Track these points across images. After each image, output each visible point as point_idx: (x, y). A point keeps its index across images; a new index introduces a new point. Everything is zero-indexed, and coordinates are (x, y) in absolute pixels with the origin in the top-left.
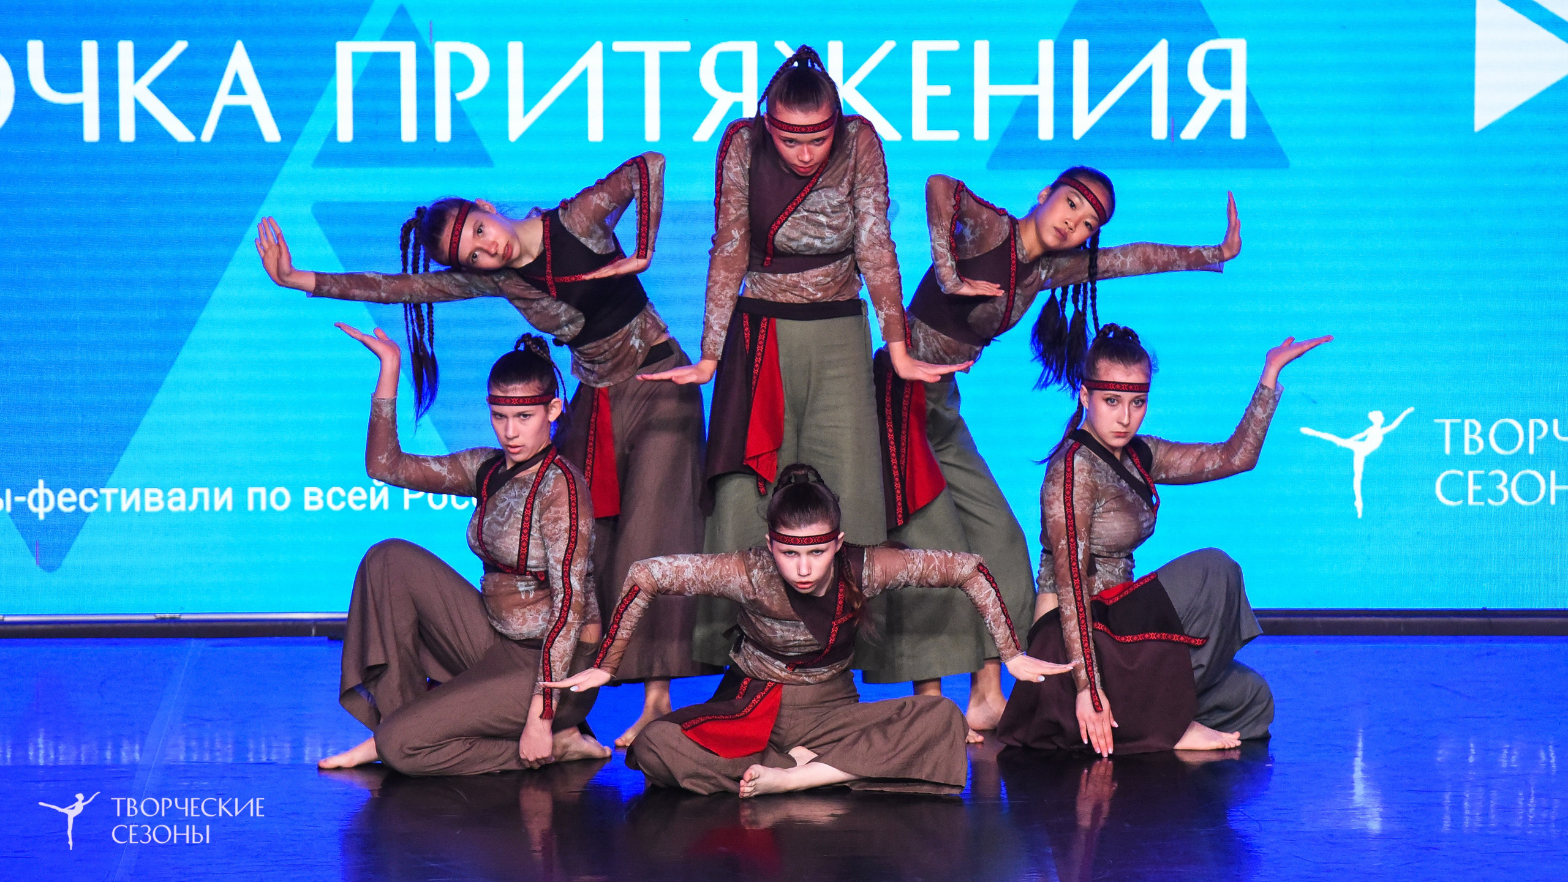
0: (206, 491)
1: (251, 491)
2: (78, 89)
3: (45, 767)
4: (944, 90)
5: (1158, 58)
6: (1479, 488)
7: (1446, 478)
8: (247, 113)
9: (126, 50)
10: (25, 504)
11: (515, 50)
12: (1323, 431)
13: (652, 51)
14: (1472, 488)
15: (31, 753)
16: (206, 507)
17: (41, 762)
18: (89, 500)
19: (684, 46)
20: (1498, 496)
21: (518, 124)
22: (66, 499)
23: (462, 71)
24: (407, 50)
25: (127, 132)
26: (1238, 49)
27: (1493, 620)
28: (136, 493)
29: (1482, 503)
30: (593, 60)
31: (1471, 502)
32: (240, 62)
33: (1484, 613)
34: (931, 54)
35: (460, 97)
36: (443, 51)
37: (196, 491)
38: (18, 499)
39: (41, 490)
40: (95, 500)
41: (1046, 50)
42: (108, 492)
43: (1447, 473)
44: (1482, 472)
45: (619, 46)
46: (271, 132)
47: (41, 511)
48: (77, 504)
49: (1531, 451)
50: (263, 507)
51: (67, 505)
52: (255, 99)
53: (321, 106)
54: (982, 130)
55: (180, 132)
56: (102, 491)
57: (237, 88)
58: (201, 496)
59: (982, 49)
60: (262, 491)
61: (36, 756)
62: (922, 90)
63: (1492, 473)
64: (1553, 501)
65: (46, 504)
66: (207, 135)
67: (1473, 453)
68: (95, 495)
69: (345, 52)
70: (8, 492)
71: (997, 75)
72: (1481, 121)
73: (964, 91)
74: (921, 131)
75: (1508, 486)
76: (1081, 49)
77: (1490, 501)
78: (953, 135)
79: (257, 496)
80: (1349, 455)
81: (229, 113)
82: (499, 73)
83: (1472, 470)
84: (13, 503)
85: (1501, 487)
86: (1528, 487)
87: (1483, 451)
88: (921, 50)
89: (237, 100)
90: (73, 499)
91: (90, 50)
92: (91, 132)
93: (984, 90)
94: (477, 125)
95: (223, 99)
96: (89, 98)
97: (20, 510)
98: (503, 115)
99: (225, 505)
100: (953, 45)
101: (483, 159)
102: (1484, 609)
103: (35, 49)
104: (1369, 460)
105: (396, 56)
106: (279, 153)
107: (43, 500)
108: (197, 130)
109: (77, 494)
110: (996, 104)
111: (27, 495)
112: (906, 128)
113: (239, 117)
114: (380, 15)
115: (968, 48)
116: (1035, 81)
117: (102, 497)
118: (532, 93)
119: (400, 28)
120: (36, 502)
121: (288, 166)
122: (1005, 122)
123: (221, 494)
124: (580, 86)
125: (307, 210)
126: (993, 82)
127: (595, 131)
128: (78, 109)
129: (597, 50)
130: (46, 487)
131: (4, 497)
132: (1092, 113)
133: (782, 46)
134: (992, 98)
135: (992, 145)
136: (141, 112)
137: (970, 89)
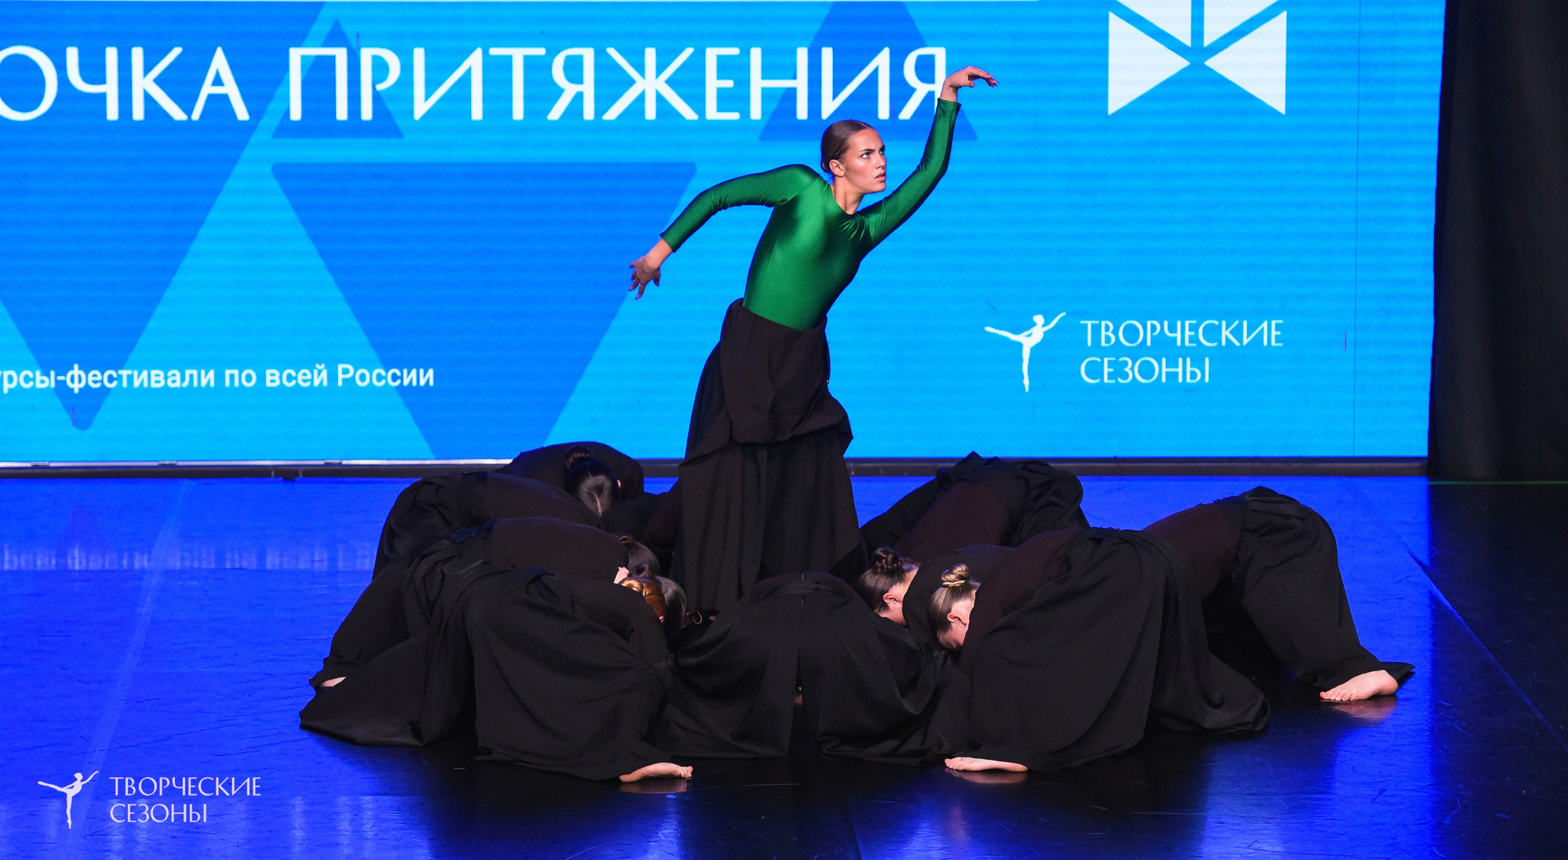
0: (195, 372)
1: (228, 372)
2: (103, 81)
3: (80, 571)
4: (729, 84)
5: (882, 61)
6: (1111, 370)
7: (1089, 363)
8: (225, 98)
9: (137, 55)
10: (65, 382)
11: (419, 56)
12: (1000, 329)
13: (518, 55)
14: (1106, 370)
15: (70, 561)
16: (195, 384)
17: (77, 567)
18: (111, 379)
19: (541, 51)
20: (1126, 376)
21: (421, 107)
22: (94, 378)
23: (380, 68)
24: (341, 55)
25: (138, 113)
26: (940, 55)
27: (1123, 465)
28: (145, 373)
29: (1114, 381)
30: (475, 61)
31: (1106, 380)
32: (219, 62)
33: (1115, 460)
34: (720, 58)
35: (379, 87)
36: (366, 55)
37: (188, 372)
38: (60, 378)
39: (76, 371)
40: (115, 379)
41: (802, 56)
42: (124, 373)
43: (1089, 359)
44: (1113, 359)
45: (494, 51)
46: (242, 113)
47: (76, 387)
48: (102, 381)
49: (1149, 343)
50: (236, 384)
51: (95, 382)
52: (231, 89)
53: (280, 91)
54: (756, 112)
55: (176, 113)
56: (120, 372)
57: (218, 81)
58: (191, 376)
59: (756, 55)
60: (236, 372)
61: (73, 564)
62: (713, 84)
63: (1121, 359)
64: (1164, 380)
65: (80, 381)
66: (196, 115)
67: (1108, 345)
68: (115, 375)
69: (296, 56)
70: (52, 373)
71: (766, 74)
72: (1113, 107)
73: (744, 83)
74: (712, 112)
75: (1132, 369)
76: (827, 55)
77: (1120, 380)
78: (735, 116)
79: (232, 377)
80: (1019, 346)
81: (211, 98)
82: (407, 68)
83: (1107, 357)
84: (56, 379)
85: (1127, 369)
86: (1147, 370)
87: (1114, 344)
88: (712, 55)
89: (218, 90)
90: (99, 378)
91: (112, 55)
92: (112, 112)
93: (757, 84)
94: (391, 107)
95: (208, 89)
96: (111, 88)
97: (62, 386)
98: (410, 99)
99: (209, 382)
100: (735, 51)
101: (396, 132)
102: (1115, 458)
103: (72, 55)
104: (1034, 350)
105: (332, 58)
106: (248, 128)
107: (77, 379)
108: (189, 112)
109: (103, 374)
110: (766, 94)
111: (66, 376)
112: (701, 111)
113: (219, 102)
114: (322, 27)
115: (746, 53)
116: (795, 77)
117: (120, 377)
118: (431, 85)
119: (336, 38)
120: (72, 381)
121: (255, 138)
122: (773, 106)
123: (206, 374)
124: (465, 81)
125: (268, 169)
126: (764, 77)
127: (477, 112)
128: (102, 97)
129: (478, 54)
130: (80, 369)
131: (49, 376)
132: (835, 100)
133: (612, 52)
134: (763, 89)
135: (764, 123)
136: (148, 98)
137: (747, 83)
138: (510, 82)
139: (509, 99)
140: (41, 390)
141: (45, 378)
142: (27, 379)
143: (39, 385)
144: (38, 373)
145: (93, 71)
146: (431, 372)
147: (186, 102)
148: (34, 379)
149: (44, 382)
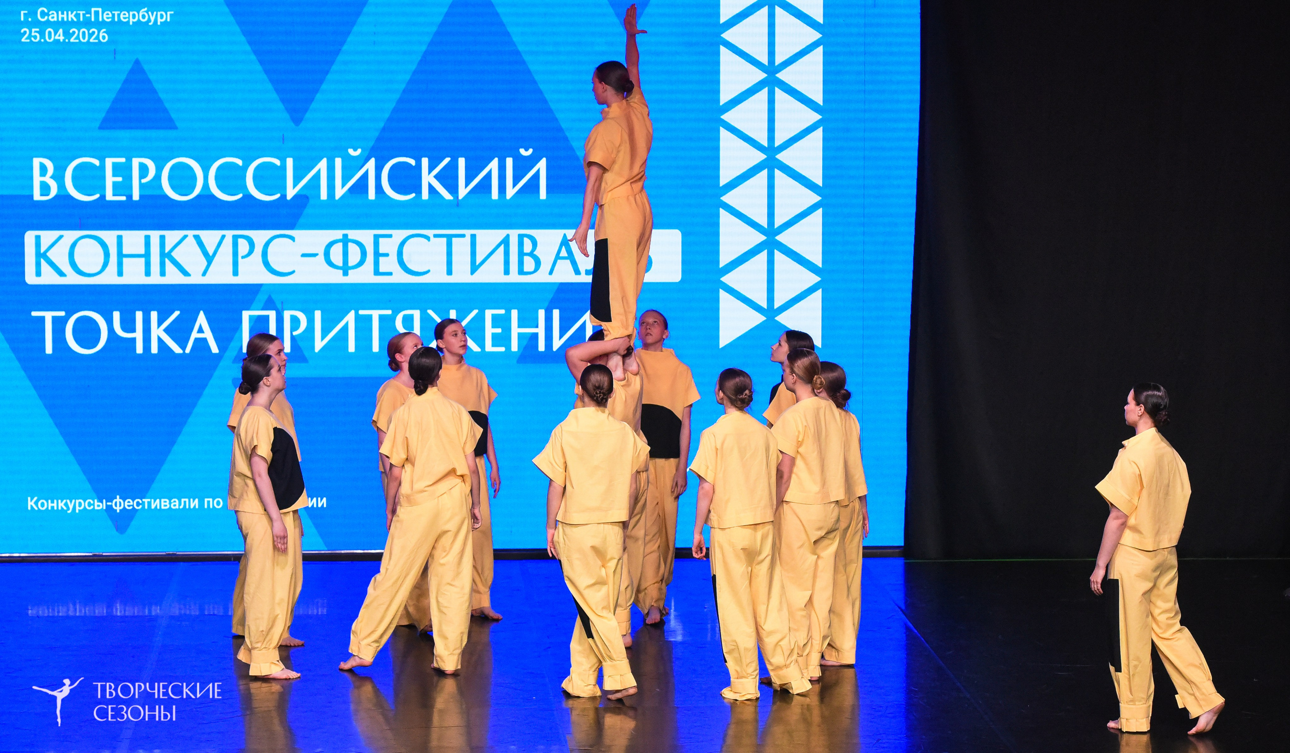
0: (187, 500)
1: (206, 500)
2: (134, 330)
3: (121, 617)
4: (499, 330)
8: (205, 340)
9: (154, 315)
10: (112, 506)
11: (318, 314)
13: (376, 314)
15: (114, 610)
16: (187, 507)
17: (119, 614)
18: (138, 504)
19: (389, 312)
21: (319, 345)
22: (129, 504)
23: (295, 321)
24: (272, 315)
25: (154, 349)
28: (158, 501)
30: (350, 318)
32: (202, 319)
34: (493, 316)
35: (295, 333)
36: (287, 315)
37: (183, 500)
38: (108, 504)
39: (118, 500)
40: (141, 504)
41: (542, 314)
42: (146, 501)
45: (361, 312)
46: (215, 349)
47: (118, 509)
48: (133, 506)
50: (211, 507)
51: (129, 506)
52: (208, 335)
53: (237, 335)
54: (515, 347)
55: (177, 350)
56: (143, 500)
57: (201, 330)
58: (185, 502)
59: (514, 314)
60: (211, 500)
61: (117, 612)
62: (490, 331)
65: (120, 506)
66: (188, 350)
68: (141, 502)
69: (246, 315)
70: (104, 501)
71: (521, 324)
72: (722, 344)
73: (507, 330)
74: (489, 347)
76: (556, 313)
78: (502, 349)
79: (209, 502)
81: (196, 340)
82: (311, 321)
84: (106, 504)
88: (489, 314)
89: (201, 336)
90: (131, 503)
91: (139, 315)
92: (139, 349)
93: (515, 331)
94: (301, 344)
95: (195, 335)
96: (138, 335)
97: (109, 509)
98: (313, 339)
99: (195, 506)
101: (304, 359)
103: (116, 315)
105: (268, 317)
106: (219, 357)
107: (119, 504)
108: (184, 348)
109: (133, 502)
110: (520, 336)
111: (112, 502)
112: (482, 345)
113: (201, 343)
114: (262, 297)
115: (508, 312)
116: (537, 327)
117: (143, 503)
118: (325, 332)
119: (269, 304)
120: (116, 506)
121: (222, 364)
122: (525, 343)
123: (193, 501)
124: (345, 328)
125: (230, 382)
126: (519, 327)
127: (352, 348)
128: (134, 340)
129: (352, 313)
130: (120, 498)
131: (102, 503)
132: (561, 340)
133: (430, 312)
134: (519, 334)
135: (519, 354)
136: (160, 340)
137: (510, 329)
138: (371, 330)
139: (370, 339)
140: (98, 510)
141: (100, 504)
142: (90, 504)
143: (96, 508)
144: (96, 501)
145: (128, 325)
146: (325, 499)
147: (183, 345)
148: (94, 505)
149: (99, 506)
